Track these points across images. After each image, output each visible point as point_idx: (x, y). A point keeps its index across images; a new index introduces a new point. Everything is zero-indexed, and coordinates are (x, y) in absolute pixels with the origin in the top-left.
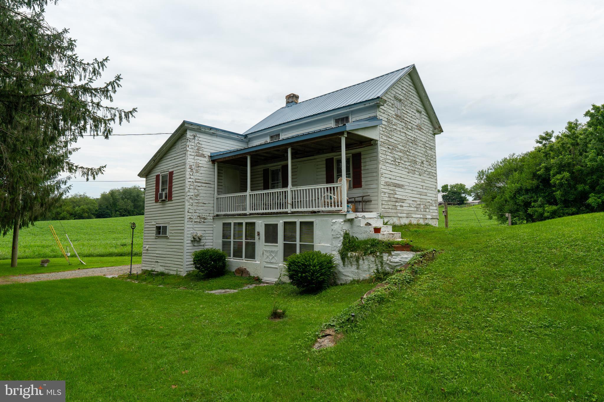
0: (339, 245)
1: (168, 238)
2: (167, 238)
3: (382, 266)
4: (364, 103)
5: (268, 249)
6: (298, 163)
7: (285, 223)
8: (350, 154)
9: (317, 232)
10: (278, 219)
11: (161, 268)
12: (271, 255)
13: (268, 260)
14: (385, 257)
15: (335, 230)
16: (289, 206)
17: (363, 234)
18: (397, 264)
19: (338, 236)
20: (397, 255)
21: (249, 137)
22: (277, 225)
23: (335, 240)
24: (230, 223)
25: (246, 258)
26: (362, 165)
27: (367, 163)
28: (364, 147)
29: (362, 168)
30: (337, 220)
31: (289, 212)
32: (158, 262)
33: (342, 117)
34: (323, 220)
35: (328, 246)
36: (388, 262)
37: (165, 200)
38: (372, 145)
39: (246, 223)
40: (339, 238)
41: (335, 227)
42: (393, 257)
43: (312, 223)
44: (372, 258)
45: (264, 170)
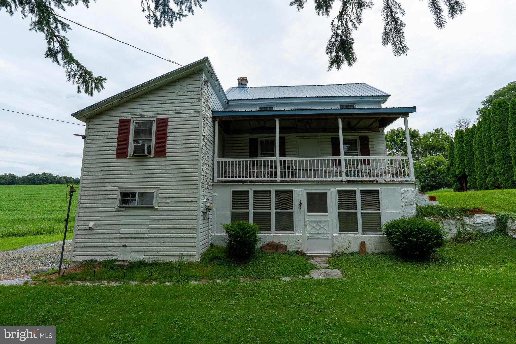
0: (413, 211)
1: (156, 210)
2: (153, 209)
3: (463, 227)
4: (374, 98)
5: (313, 219)
6: (298, 137)
7: (339, 192)
8: (357, 136)
9: (383, 200)
10: (328, 187)
11: (133, 254)
12: (318, 225)
13: (314, 231)
14: (466, 220)
15: (407, 198)
16: (344, 175)
17: (422, 202)
18: (479, 225)
19: (412, 204)
20: (478, 217)
21: (231, 103)
22: (326, 193)
23: (407, 207)
24: (248, 192)
25: (277, 230)
26: (370, 146)
27: (375, 146)
28: (371, 132)
29: (370, 149)
30: (408, 189)
31: (343, 181)
32: (125, 246)
33: (348, 104)
34: (390, 189)
35: (398, 213)
36: (471, 224)
37: (146, 156)
38: (379, 131)
39: (277, 192)
40: (412, 205)
41: (407, 195)
42: (476, 219)
43: (377, 191)
44: (452, 222)
45: (249, 139)
